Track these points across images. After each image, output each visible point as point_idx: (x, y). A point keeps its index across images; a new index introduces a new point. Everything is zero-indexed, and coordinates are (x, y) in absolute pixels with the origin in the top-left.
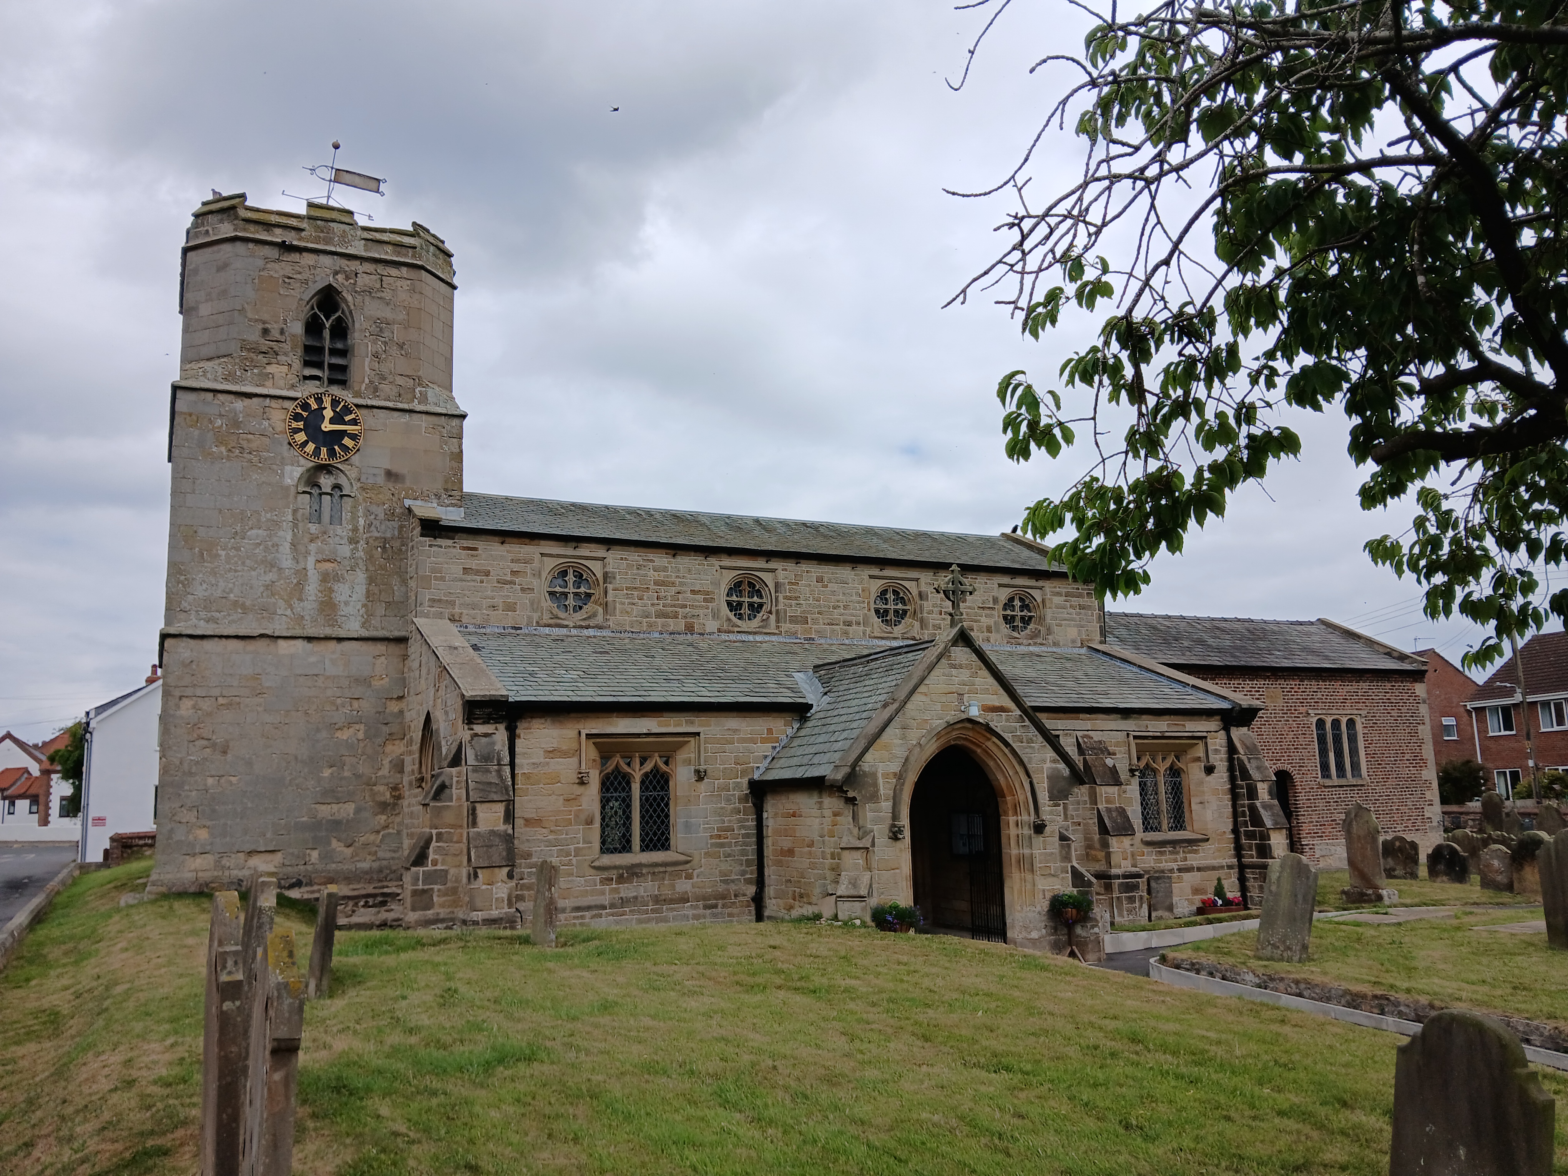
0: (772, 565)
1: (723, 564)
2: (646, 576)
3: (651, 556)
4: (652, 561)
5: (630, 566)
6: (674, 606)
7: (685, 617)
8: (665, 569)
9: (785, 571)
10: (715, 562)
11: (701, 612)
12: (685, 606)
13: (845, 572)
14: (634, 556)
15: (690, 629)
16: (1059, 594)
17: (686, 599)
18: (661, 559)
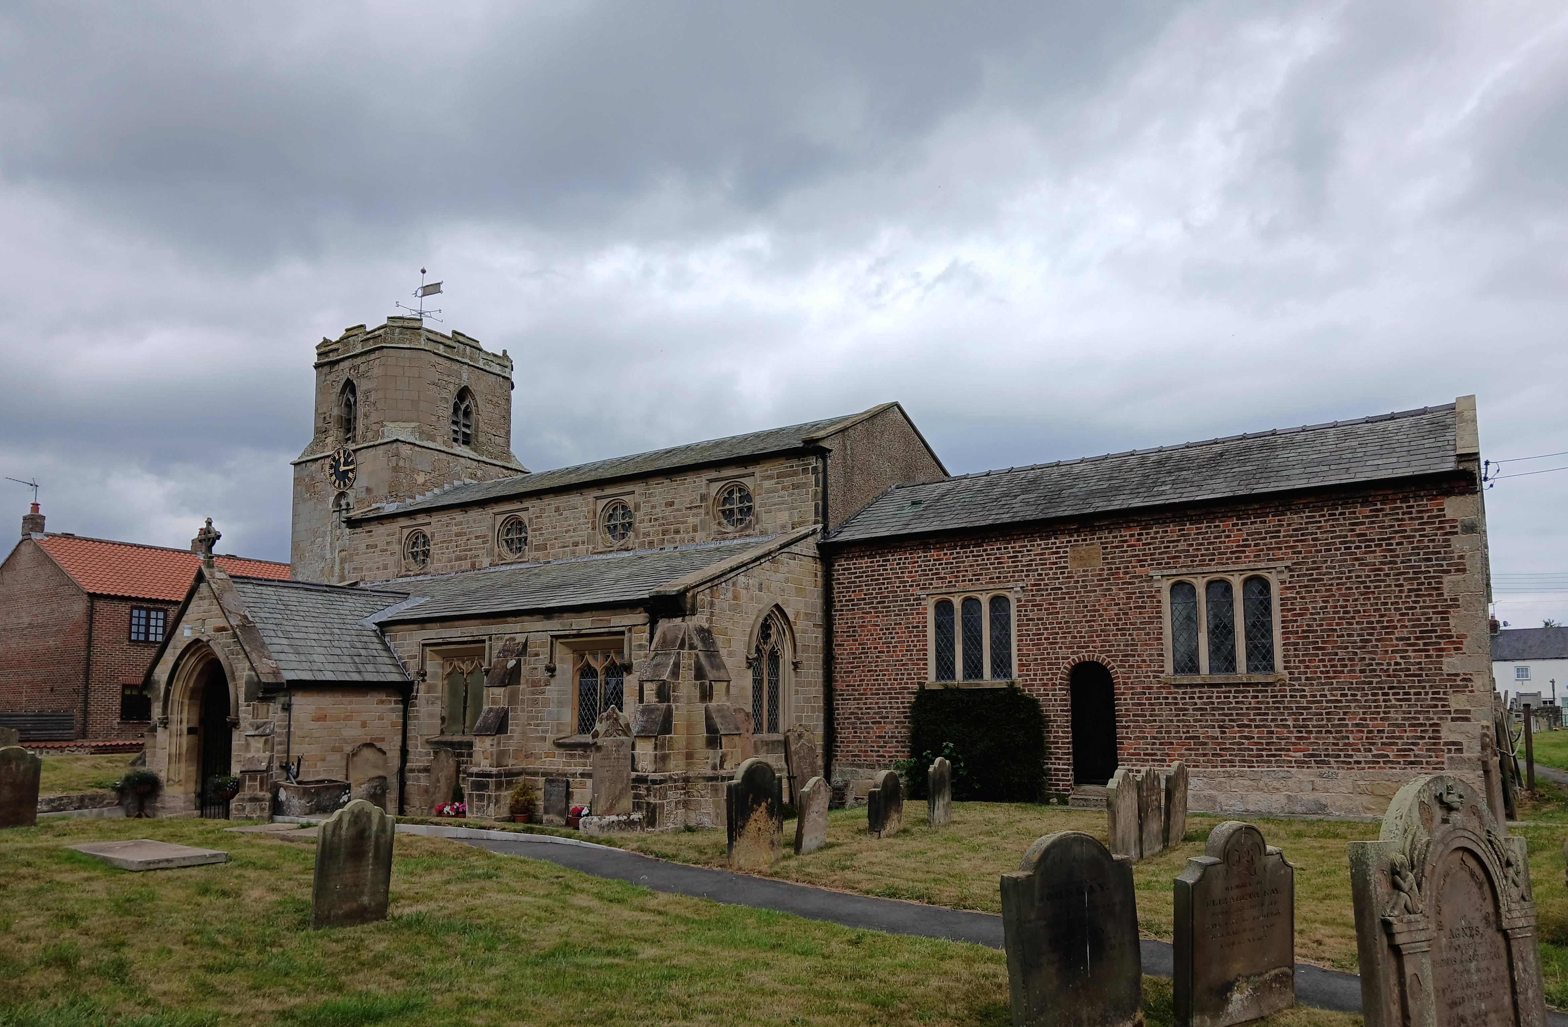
0: (526, 504)
1: (494, 511)
2: (451, 531)
3: (454, 515)
4: (454, 519)
5: (442, 525)
6: (465, 551)
7: (471, 558)
8: (461, 523)
9: (533, 506)
10: (490, 511)
11: (480, 552)
12: (471, 550)
13: (575, 499)
14: (444, 517)
15: (473, 566)
16: (770, 477)
17: (472, 544)
18: (459, 516)
